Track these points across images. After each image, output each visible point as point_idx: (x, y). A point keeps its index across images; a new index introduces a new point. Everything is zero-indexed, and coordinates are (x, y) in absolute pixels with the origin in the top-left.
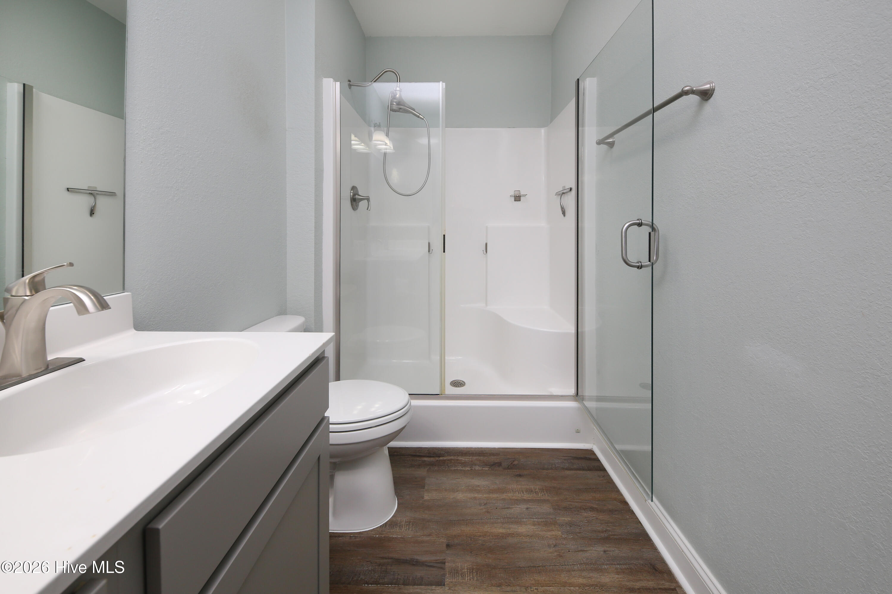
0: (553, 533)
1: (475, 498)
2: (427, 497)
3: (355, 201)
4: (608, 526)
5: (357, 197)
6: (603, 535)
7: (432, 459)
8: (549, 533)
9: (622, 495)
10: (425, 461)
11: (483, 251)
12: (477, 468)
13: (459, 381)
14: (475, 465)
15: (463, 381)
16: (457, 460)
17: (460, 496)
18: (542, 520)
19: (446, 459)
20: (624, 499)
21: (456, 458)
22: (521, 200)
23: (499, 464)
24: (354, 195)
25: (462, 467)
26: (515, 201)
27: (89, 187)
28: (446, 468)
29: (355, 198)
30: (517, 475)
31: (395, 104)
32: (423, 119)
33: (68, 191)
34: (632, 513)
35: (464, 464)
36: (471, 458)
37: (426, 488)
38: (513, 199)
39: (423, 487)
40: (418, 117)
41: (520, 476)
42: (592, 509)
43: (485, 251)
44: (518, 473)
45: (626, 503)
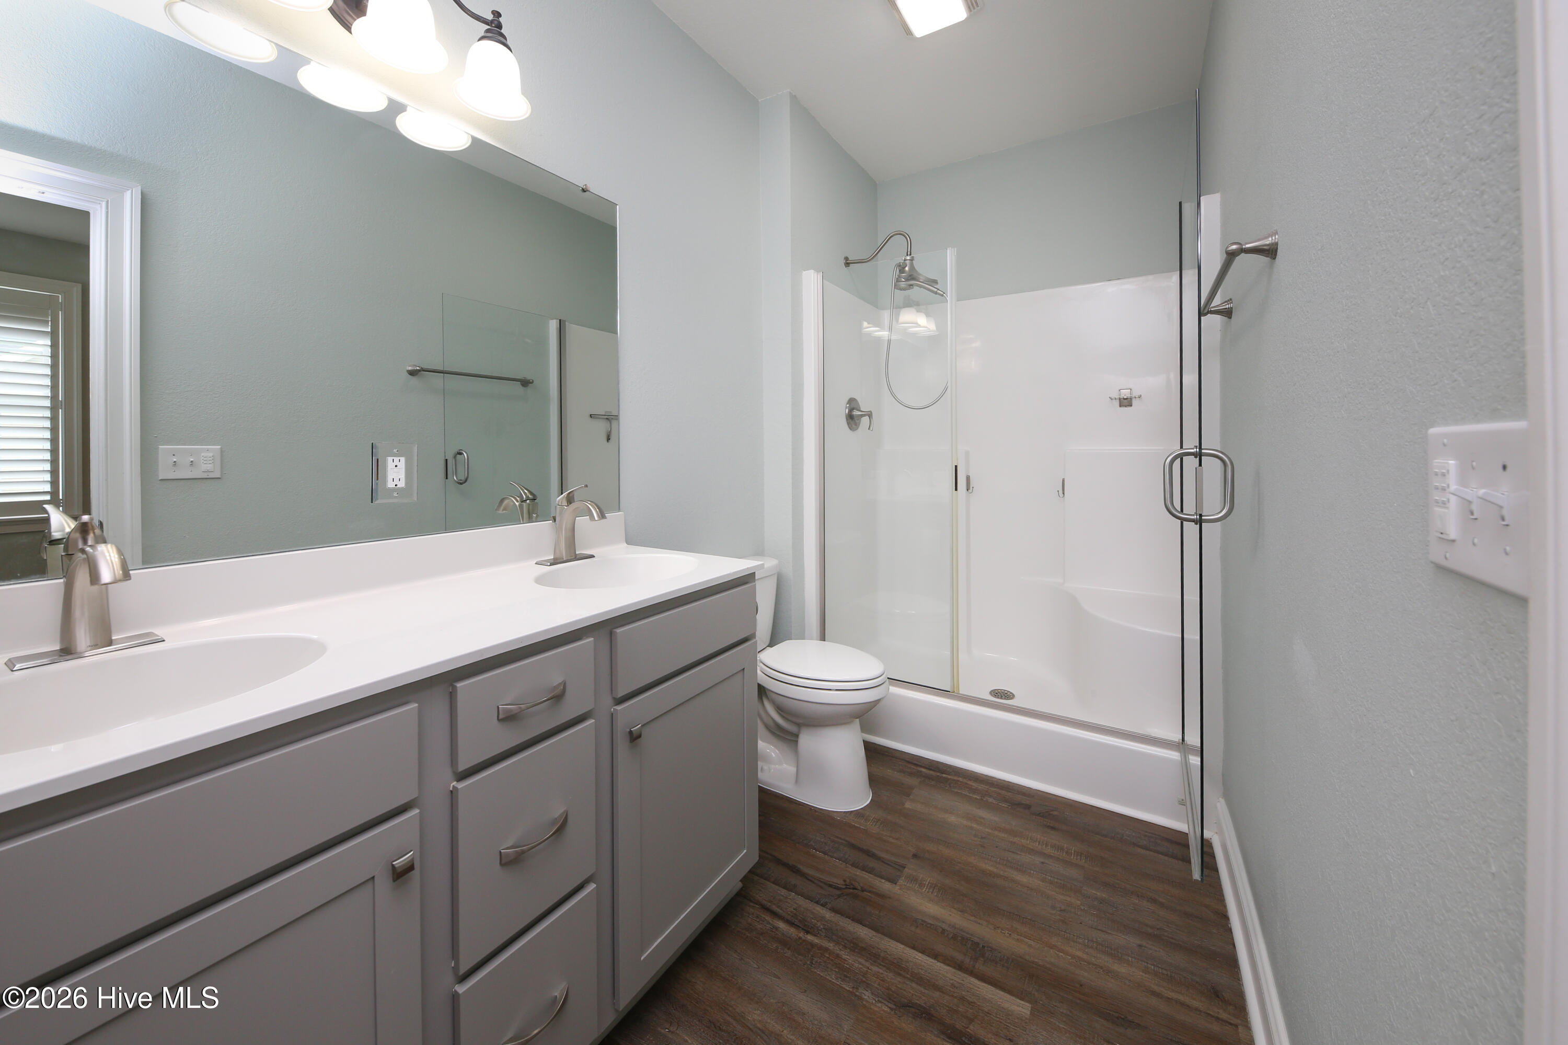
0: (1068, 899)
1: (972, 828)
2: (908, 805)
3: (852, 419)
4: (1168, 926)
5: (856, 413)
6: (1150, 930)
7: (931, 772)
8: (1062, 897)
9: (1225, 906)
10: (921, 771)
11: (1058, 491)
12: (991, 800)
13: (1006, 692)
14: (990, 796)
15: (1011, 693)
16: (966, 784)
17: (952, 819)
18: (1059, 881)
19: (950, 779)
20: (1226, 911)
21: (965, 781)
22: (1133, 405)
23: (1028, 807)
24: (851, 410)
25: (969, 793)
26: (1120, 406)
27: (606, 412)
28: (946, 787)
29: (853, 415)
30: (1049, 826)
31: (904, 280)
32: (942, 295)
33: (591, 417)
34: (1230, 931)
35: (975, 791)
36: (987, 787)
37: (911, 797)
38: (1117, 403)
39: (908, 795)
40: (936, 293)
41: (1053, 828)
42: (1153, 901)
43: (1061, 492)
44: (1052, 825)
45: (1225, 917)
